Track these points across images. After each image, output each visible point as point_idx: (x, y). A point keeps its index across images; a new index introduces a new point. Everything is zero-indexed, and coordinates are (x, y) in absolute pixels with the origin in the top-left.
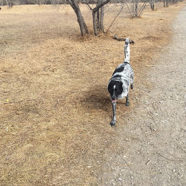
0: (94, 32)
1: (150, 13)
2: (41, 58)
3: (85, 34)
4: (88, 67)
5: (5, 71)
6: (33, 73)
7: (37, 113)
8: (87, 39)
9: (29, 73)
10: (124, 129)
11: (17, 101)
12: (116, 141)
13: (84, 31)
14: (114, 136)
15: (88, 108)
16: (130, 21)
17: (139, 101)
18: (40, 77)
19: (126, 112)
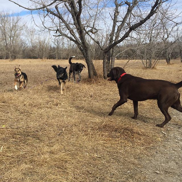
0: (103, 74)
1: (165, 67)
2: (43, 95)
3: (93, 77)
4: (97, 103)
5: (3, 102)
6: (33, 106)
7: (38, 139)
8: (94, 82)
9: (29, 105)
10: (152, 161)
11: (15, 127)
12: (142, 172)
13: (92, 73)
14: (139, 168)
15: (102, 136)
16: (143, 71)
17: (168, 136)
18: (42, 109)
19: (151, 145)
